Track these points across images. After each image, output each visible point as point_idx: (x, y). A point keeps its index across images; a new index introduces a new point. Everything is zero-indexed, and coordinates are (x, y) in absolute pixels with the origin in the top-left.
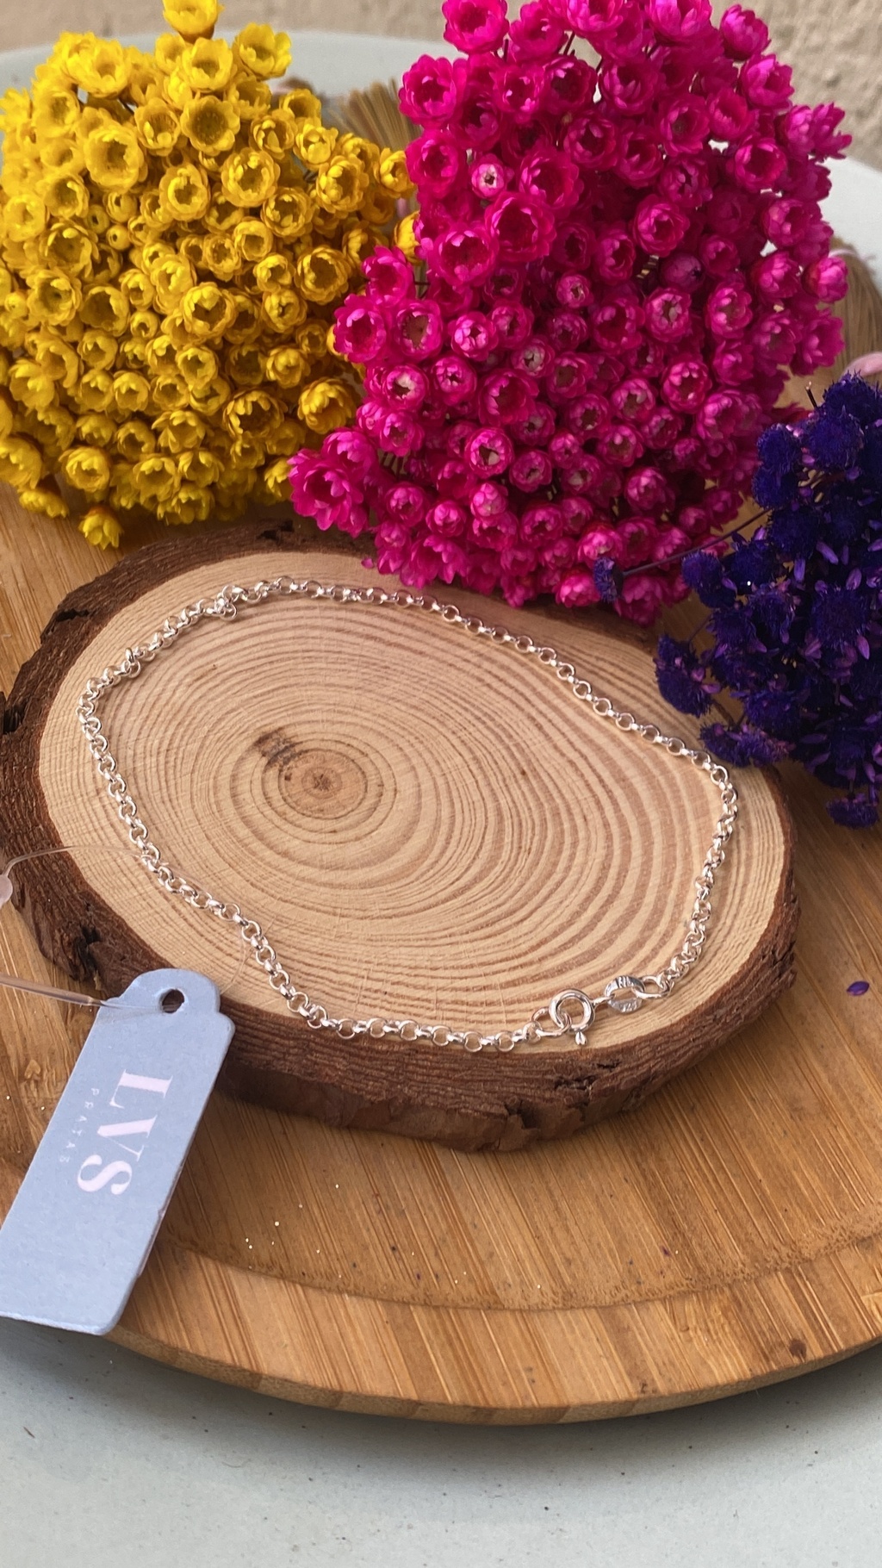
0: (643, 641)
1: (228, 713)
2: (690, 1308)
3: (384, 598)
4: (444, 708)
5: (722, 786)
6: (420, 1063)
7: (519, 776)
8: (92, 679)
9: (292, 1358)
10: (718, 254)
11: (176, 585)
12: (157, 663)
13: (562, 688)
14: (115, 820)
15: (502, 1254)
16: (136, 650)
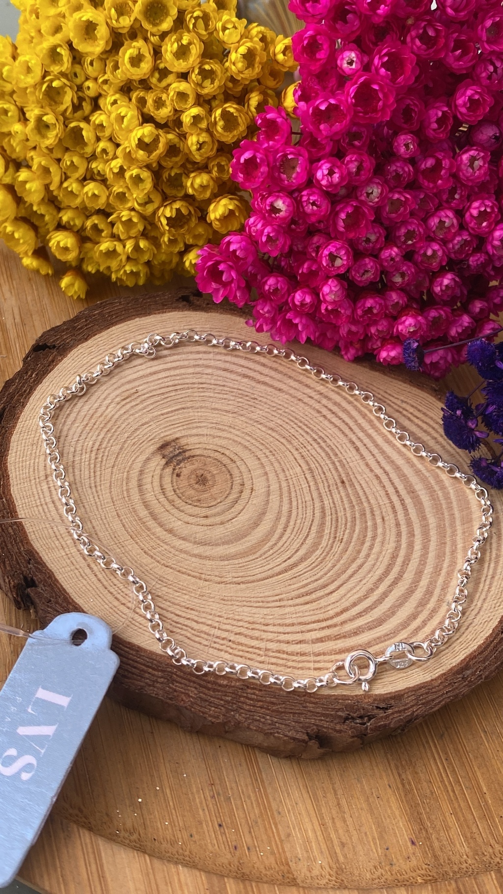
0: (436, 391)
1: (143, 425)
3: (258, 349)
4: (292, 431)
5: (483, 502)
7: (340, 484)
8: (52, 395)
11: (117, 330)
12: (98, 386)
13: (376, 422)
14: (56, 498)
15: (296, 835)
16: (84, 376)
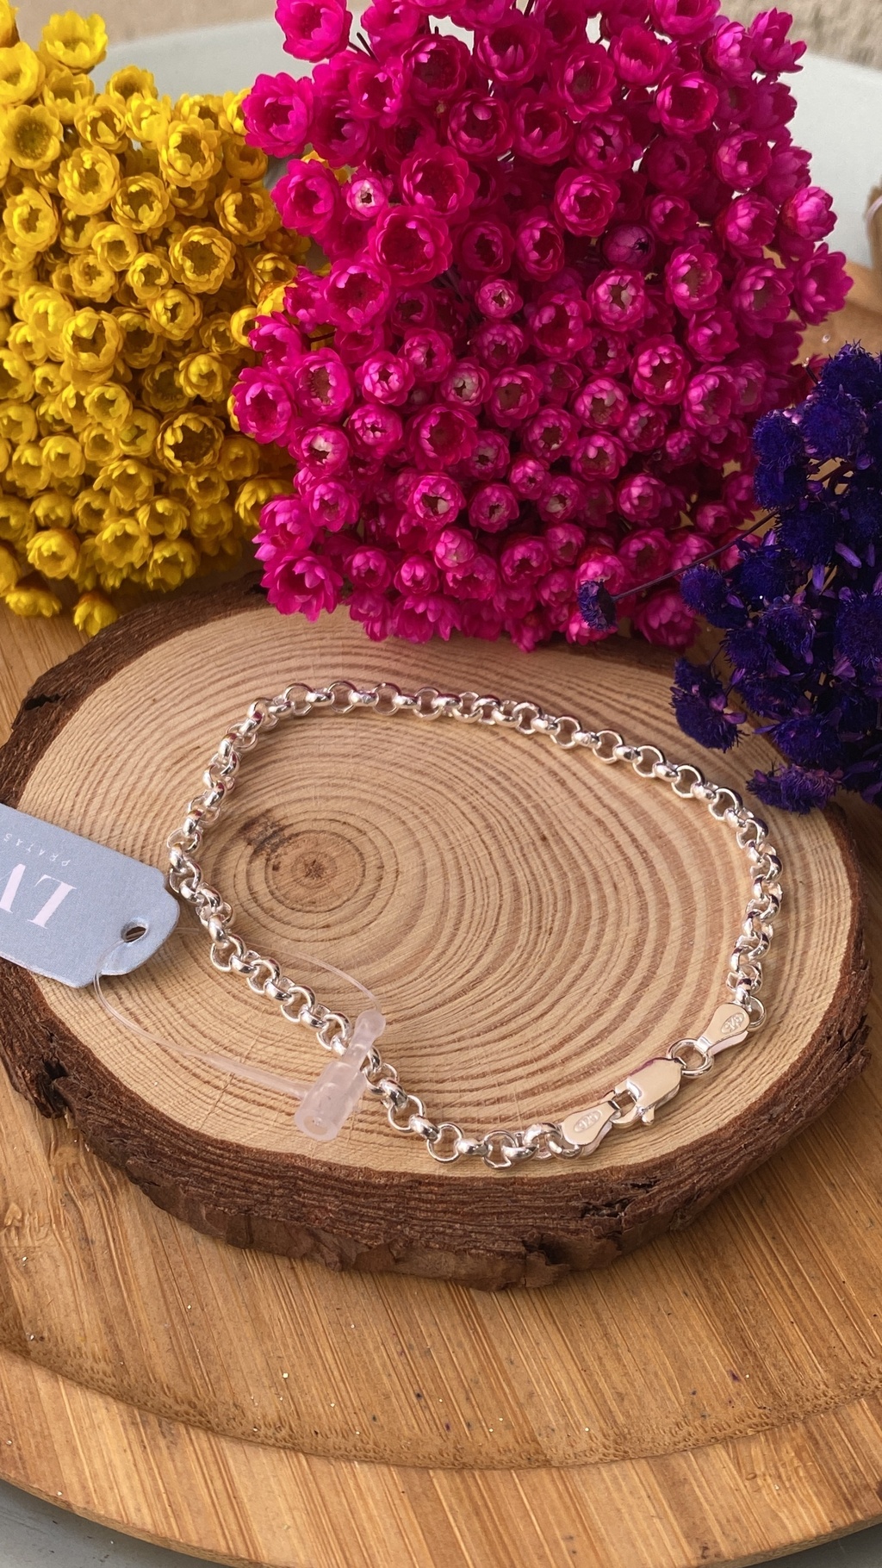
2: (757, 1451)
6: (424, 1196)
9: (295, 1541)
10: (666, 216)
15: (543, 1393)
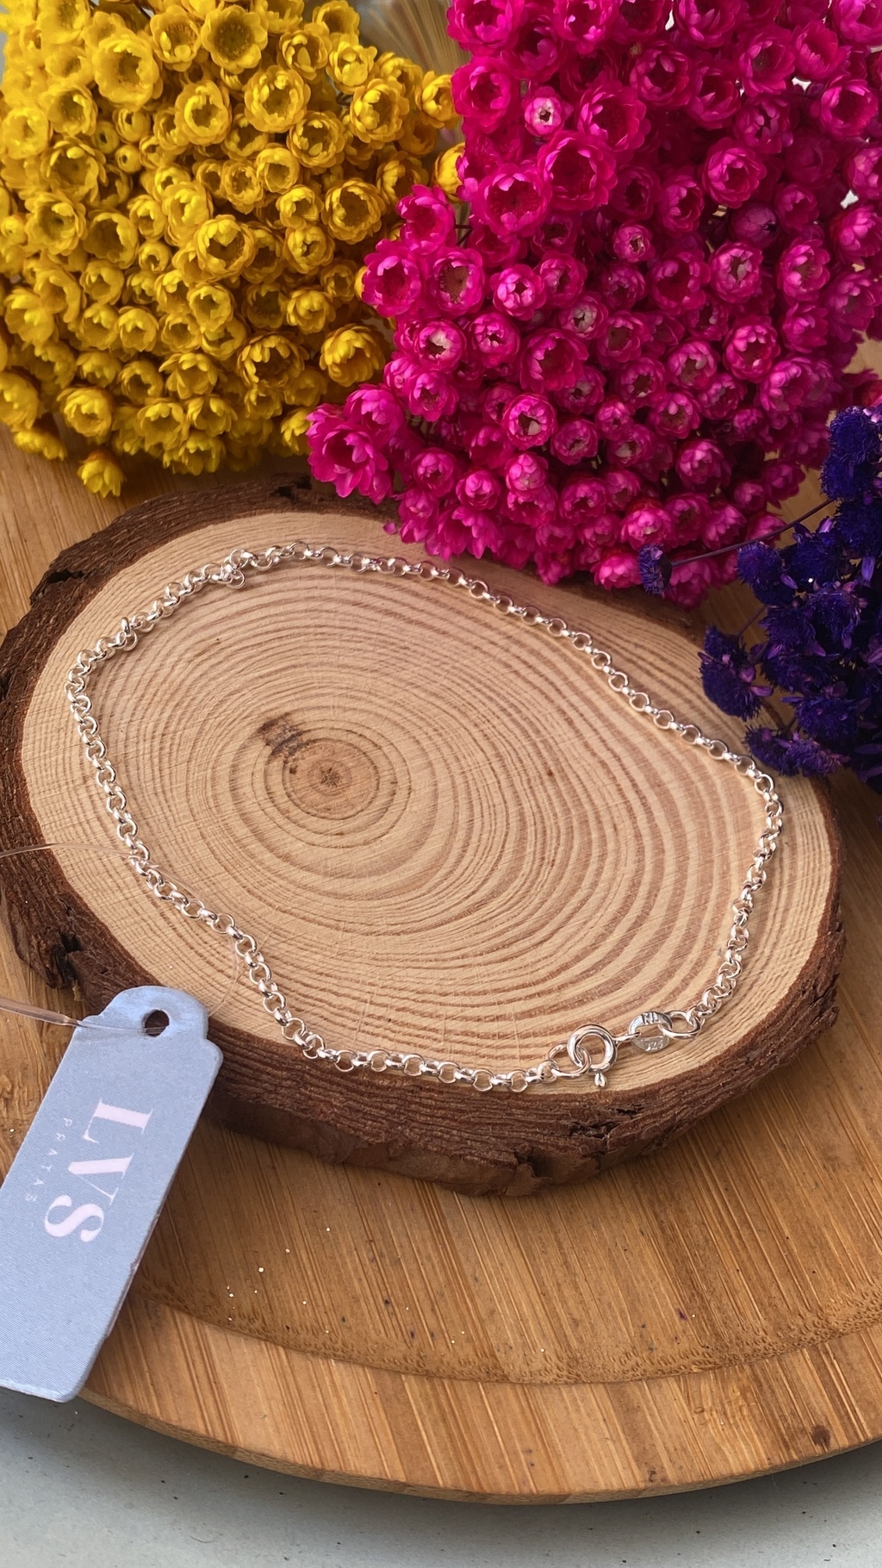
0: (687, 627)
1: (231, 694)
2: (706, 1387)
3: (406, 569)
4: (467, 697)
5: (767, 796)
6: (424, 1101)
7: (545, 777)
8: (84, 651)
9: (271, 1430)
10: (795, 205)
11: (179, 545)
12: (157, 634)
13: (597, 679)
14: (102, 812)
15: (504, 1311)
16: (132, 620)
